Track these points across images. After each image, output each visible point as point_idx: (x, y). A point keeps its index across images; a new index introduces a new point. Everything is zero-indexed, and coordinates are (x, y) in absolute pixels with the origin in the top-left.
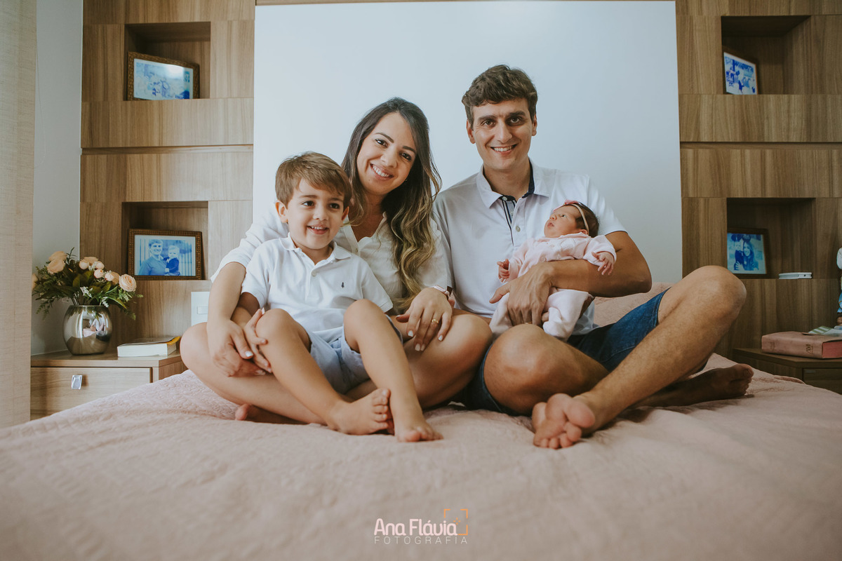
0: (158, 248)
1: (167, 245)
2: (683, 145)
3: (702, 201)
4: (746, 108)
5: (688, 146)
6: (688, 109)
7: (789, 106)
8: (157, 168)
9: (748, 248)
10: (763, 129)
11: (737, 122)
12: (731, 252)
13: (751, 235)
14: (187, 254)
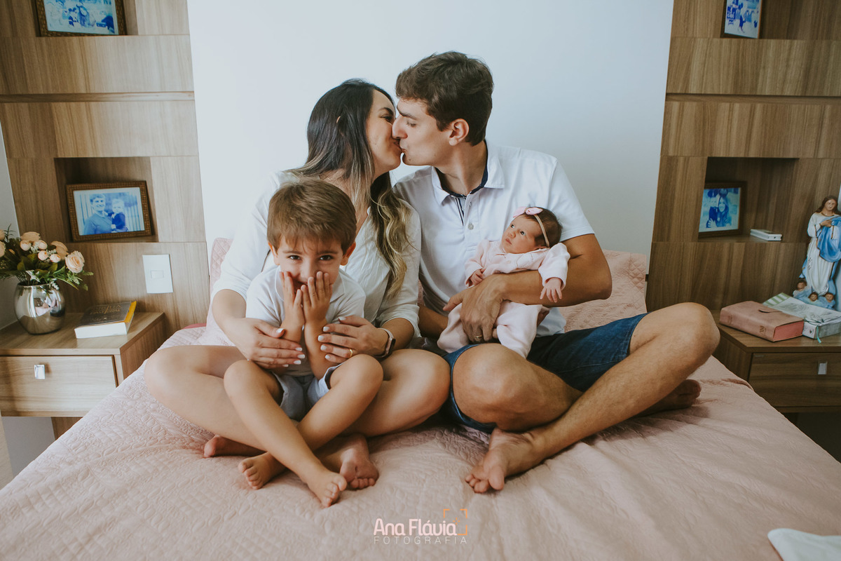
0: (100, 203)
1: (110, 199)
2: (670, 97)
3: (681, 160)
4: (743, 55)
5: (674, 97)
6: (680, 55)
7: (789, 54)
8: (88, 118)
9: (724, 203)
10: (757, 80)
11: (731, 72)
12: (705, 209)
13: (729, 189)
14: (132, 207)
